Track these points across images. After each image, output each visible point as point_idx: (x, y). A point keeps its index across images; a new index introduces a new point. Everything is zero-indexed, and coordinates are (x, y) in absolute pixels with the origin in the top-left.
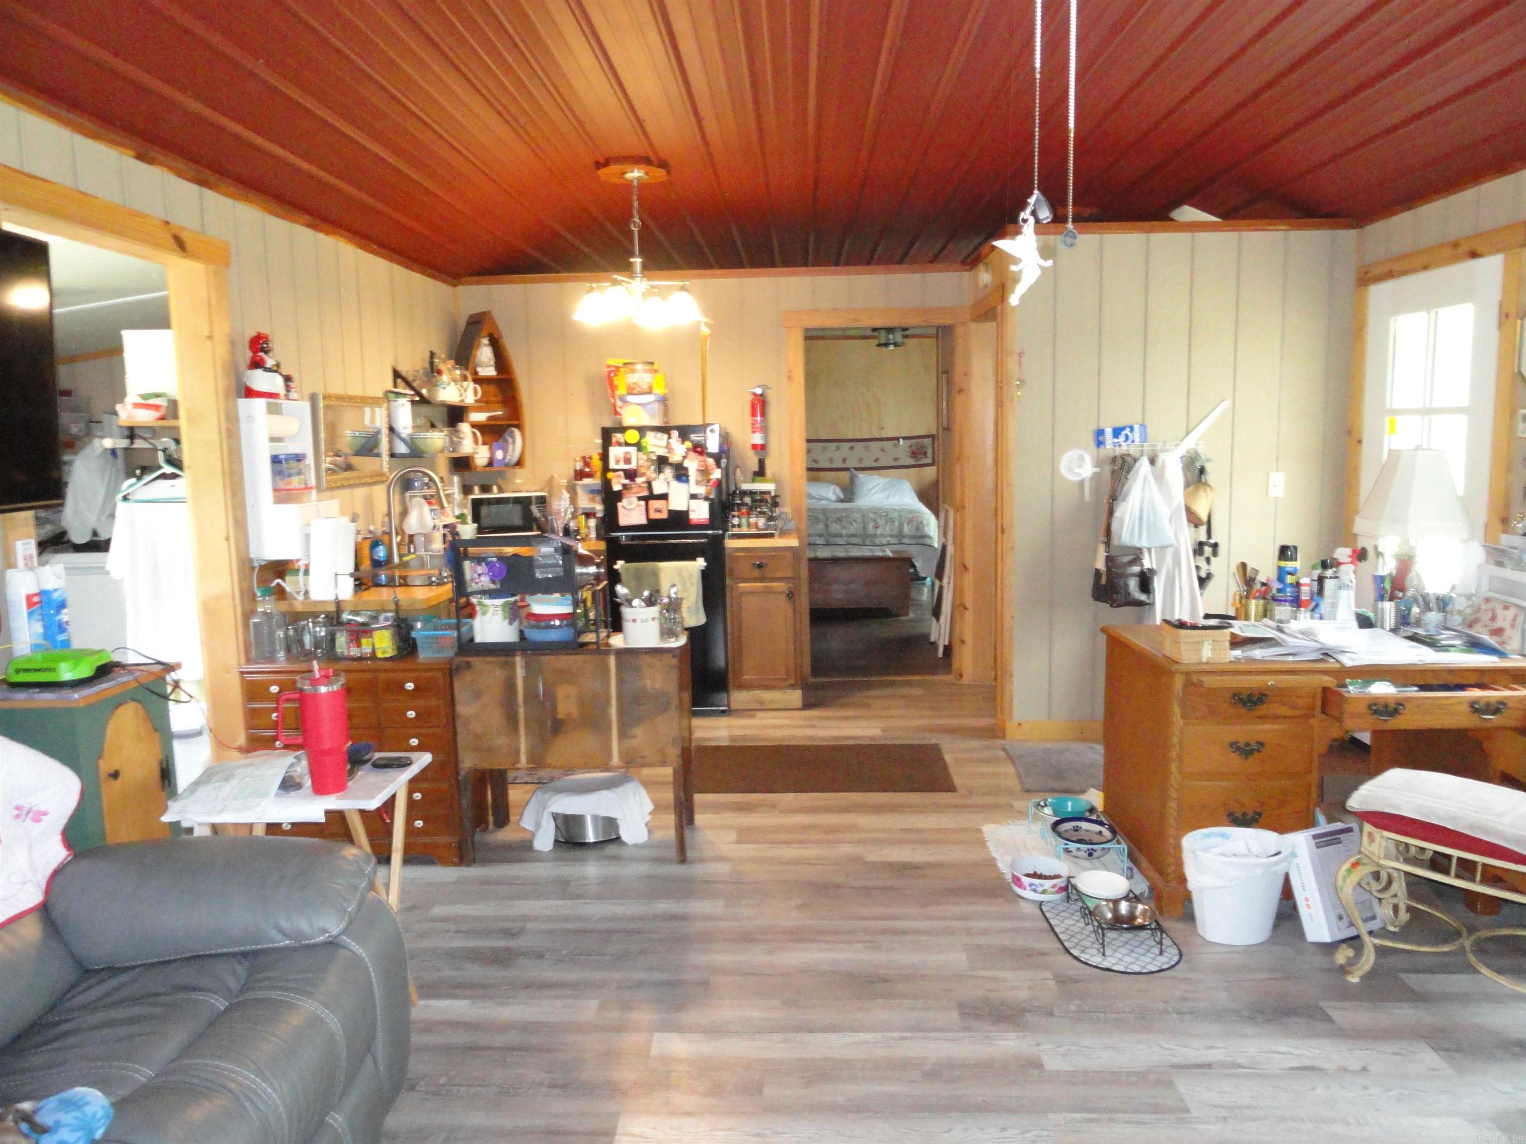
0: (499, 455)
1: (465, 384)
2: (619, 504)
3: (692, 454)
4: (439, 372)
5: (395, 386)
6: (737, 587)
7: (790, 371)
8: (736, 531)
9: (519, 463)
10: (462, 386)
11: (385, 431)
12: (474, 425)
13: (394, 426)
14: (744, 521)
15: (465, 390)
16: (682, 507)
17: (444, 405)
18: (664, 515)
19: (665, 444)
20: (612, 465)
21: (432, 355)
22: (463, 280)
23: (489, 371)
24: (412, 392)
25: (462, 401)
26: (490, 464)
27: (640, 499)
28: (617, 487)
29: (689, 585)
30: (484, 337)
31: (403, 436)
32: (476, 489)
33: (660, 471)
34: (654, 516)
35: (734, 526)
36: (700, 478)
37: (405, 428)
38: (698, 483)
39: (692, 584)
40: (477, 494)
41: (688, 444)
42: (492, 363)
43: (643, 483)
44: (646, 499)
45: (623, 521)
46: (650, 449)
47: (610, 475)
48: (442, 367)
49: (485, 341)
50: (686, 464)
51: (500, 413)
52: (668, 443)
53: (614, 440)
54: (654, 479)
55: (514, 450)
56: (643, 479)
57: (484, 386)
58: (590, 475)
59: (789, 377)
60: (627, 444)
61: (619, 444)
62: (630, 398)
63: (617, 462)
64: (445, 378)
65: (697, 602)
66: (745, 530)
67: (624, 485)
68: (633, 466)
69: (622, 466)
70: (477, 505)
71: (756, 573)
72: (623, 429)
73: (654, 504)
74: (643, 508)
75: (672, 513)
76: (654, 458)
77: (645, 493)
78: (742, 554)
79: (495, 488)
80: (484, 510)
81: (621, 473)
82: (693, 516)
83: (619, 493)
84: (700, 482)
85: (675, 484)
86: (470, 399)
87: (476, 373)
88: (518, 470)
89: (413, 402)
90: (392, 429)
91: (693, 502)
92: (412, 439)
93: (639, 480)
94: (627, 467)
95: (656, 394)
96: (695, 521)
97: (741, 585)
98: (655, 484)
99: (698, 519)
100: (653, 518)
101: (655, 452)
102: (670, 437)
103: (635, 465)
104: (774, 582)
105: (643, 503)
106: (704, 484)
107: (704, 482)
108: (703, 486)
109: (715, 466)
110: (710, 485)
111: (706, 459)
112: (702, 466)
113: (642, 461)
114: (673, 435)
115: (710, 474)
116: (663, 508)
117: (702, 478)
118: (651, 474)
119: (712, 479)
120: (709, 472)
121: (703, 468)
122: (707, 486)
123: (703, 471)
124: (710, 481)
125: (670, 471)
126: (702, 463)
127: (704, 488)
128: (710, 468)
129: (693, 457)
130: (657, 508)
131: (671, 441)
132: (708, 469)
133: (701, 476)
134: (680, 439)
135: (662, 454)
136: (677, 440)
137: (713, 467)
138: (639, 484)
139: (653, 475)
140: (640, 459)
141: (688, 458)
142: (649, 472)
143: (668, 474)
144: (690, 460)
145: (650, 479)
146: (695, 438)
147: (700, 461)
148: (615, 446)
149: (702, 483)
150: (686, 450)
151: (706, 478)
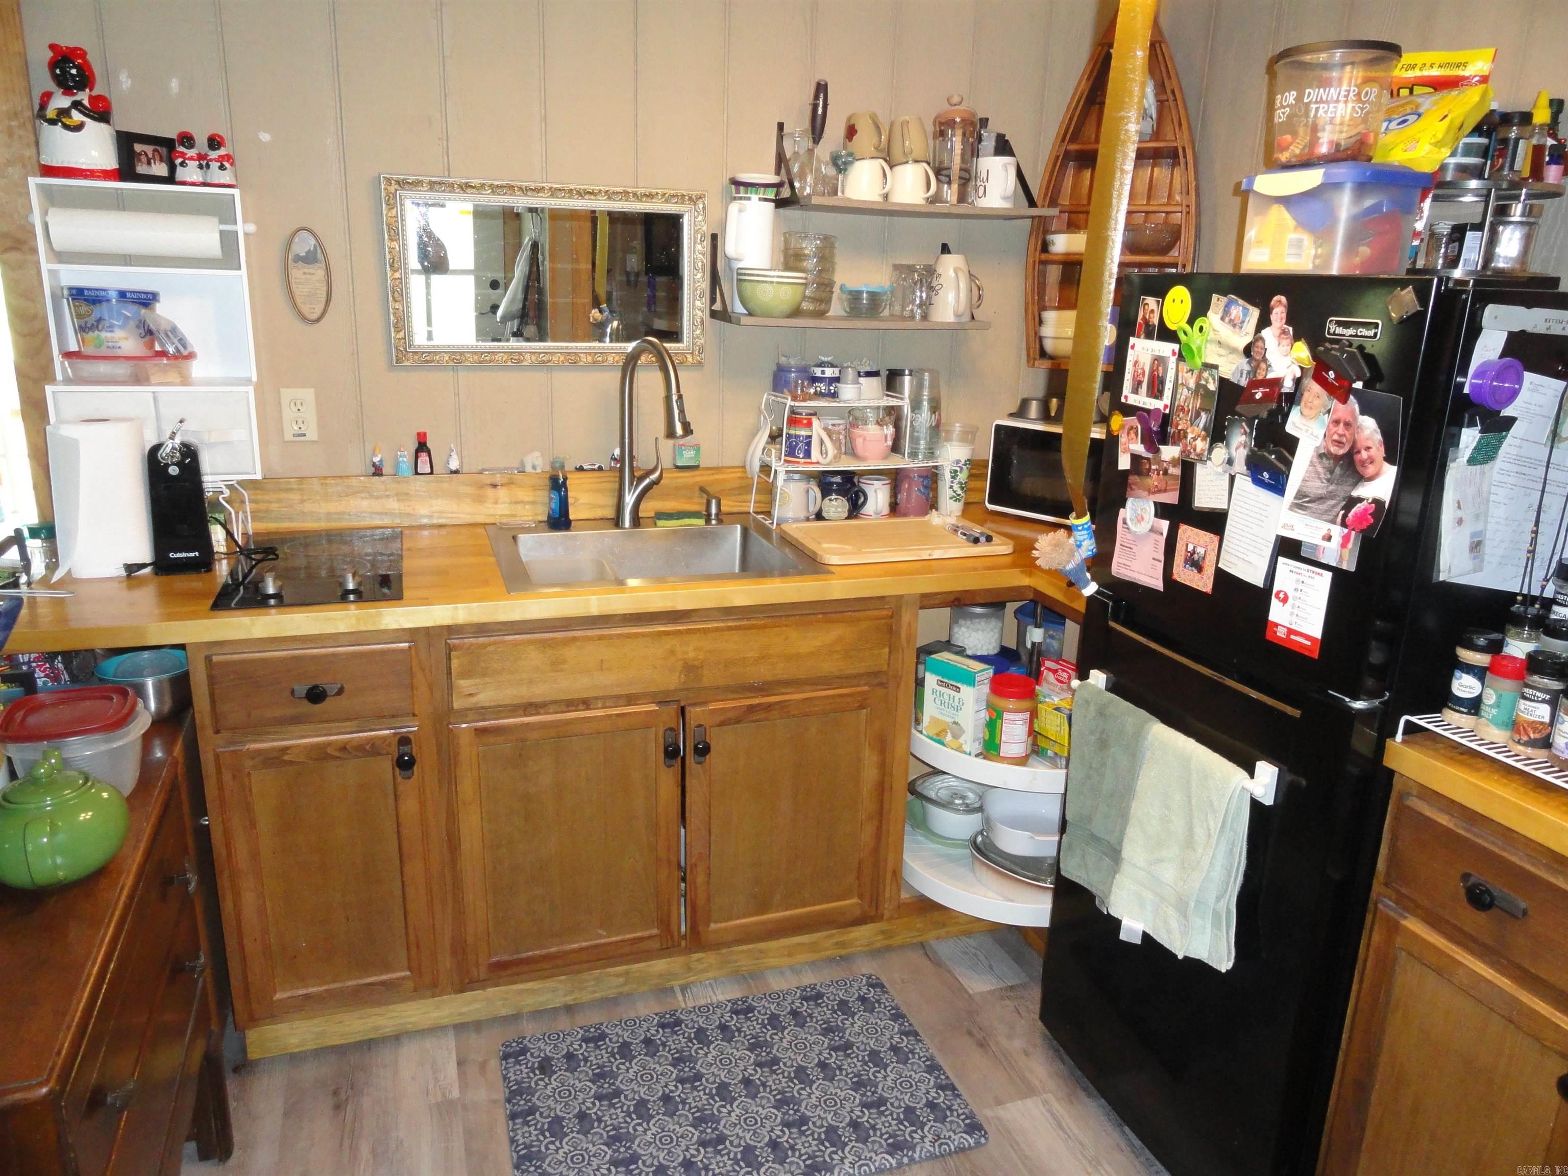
2: (1121, 512)
3: (1313, 390)
16: (1255, 574)
18: (1206, 582)
20: (1127, 390)
27: (1160, 510)
38: (1306, 502)
41: (1304, 350)
44: (1173, 516)
45: (1121, 564)
50: (1291, 423)
52: (1256, 338)
53: (1140, 316)
61: (1148, 330)
63: (1137, 386)
66: (1494, 736)
71: (1468, 912)
72: (1162, 285)
74: (1164, 542)
76: (1212, 386)
78: (1444, 820)
81: (1138, 421)
85: (1245, 486)
89: (777, 204)
91: (1283, 564)
96: (1281, 633)
97: (1413, 925)
98: (1201, 473)
99: (1291, 631)
100: (1179, 580)
101: (1216, 367)
102: (1264, 322)
103: (1168, 403)
104: (1544, 998)
105: (1165, 525)
106: (1326, 511)
107: (1333, 502)
108: (1319, 515)
109: (1382, 453)
110: (1345, 516)
111: (1355, 419)
112: (1339, 443)
113: (1185, 390)
114: (1275, 311)
115: (1360, 478)
116: (1208, 558)
117: (1332, 488)
118: (1195, 439)
119: (1360, 500)
120: (1360, 469)
121: (1341, 452)
122: (1333, 522)
123: (1337, 458)
124: (1352, 502)
125: (1243, 438)
126: (1341, 429)
127: (1324, 527)
128: (1364, 455)
129: (1316, 402)
130: (1194, 552)
131: (1266, 333)
132: (1357, 458)
133: (1328, 480)
134: (1291, 329)
135: (1233, 374)
136: (1284, 332)
137: (1373, 452)
138: (1165, 464)
139: (1201, 445)
140: (1182, 384)
141: (1303, 404)
142: (1193, 432)
143: (1237, 448)
144: (1306, 412)
145: (1192, 456)
146: (1340, 330)
147: (1337, 422)
148: (1139, 337)
149: (1324, 507)
150: (1298, 374)
151: (1342, 491)
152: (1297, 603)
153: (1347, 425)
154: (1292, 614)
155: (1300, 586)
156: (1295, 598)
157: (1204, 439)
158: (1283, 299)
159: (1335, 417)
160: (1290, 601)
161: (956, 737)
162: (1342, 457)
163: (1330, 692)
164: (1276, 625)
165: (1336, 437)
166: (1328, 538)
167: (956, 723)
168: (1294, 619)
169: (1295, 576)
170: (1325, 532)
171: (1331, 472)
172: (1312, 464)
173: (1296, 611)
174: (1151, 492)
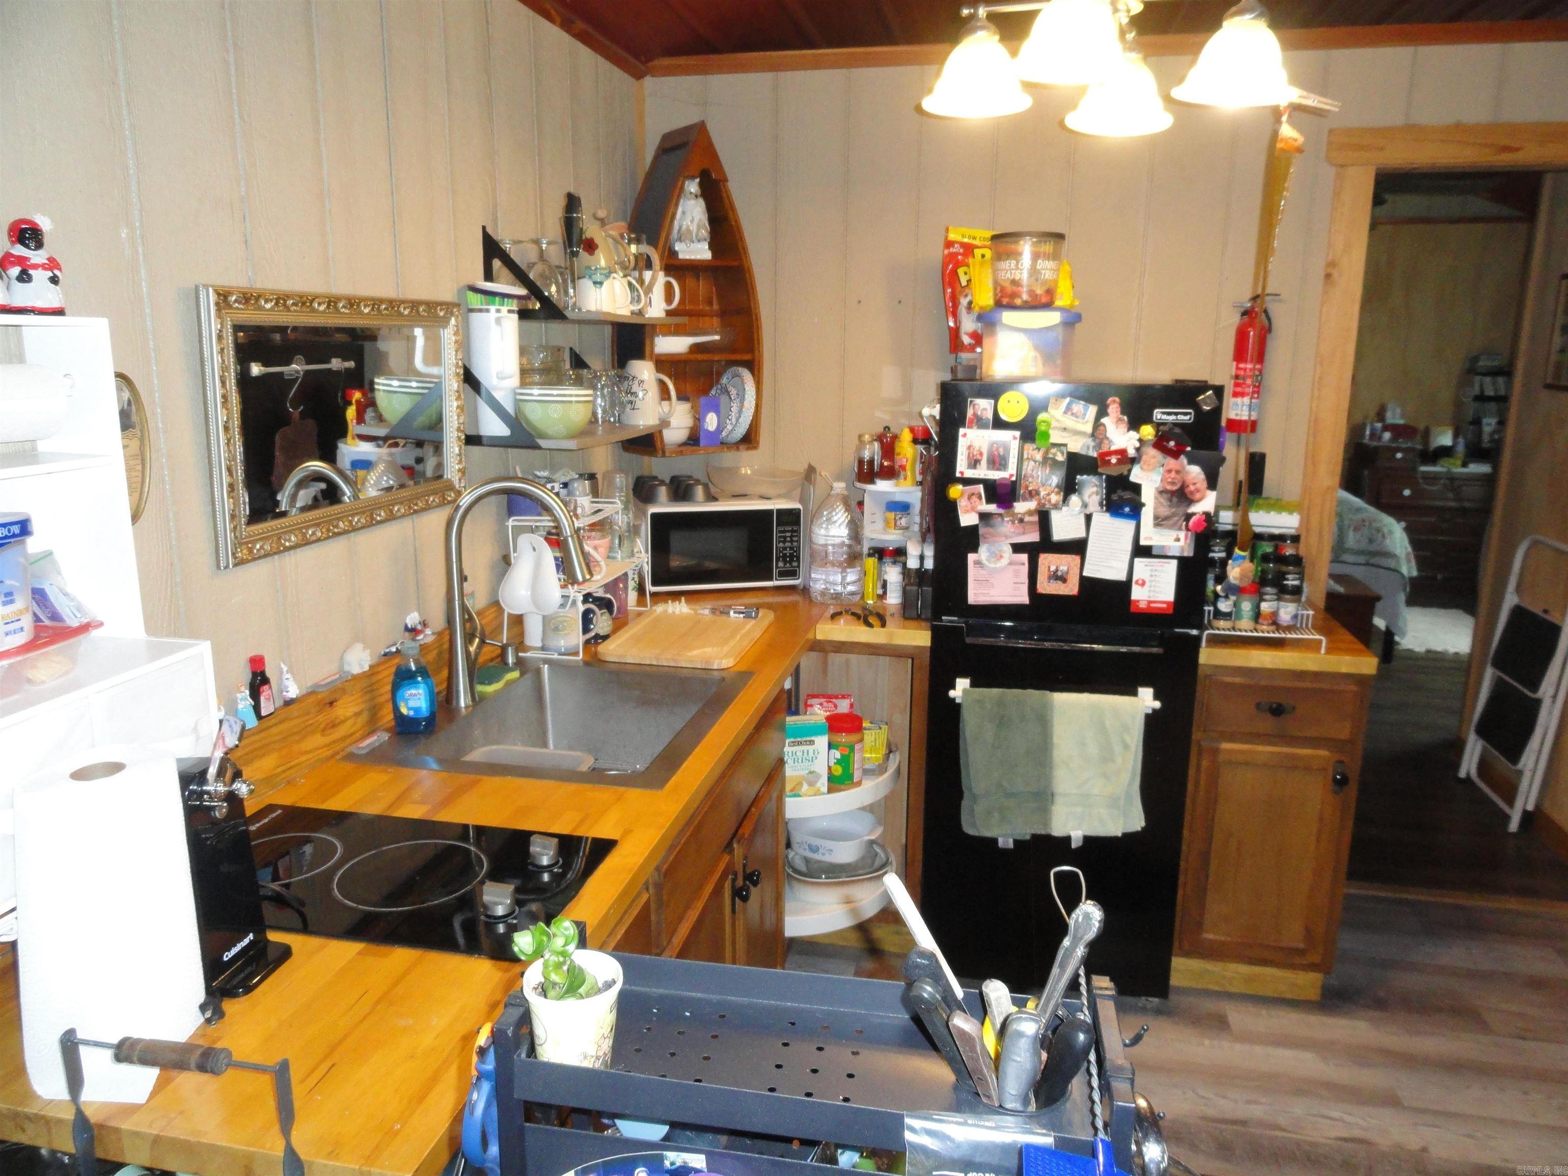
0: (711, 421)
1: (648, 275)
2: (971, 557)
3: (1152, 454)
4: (590, 246)
5: (489, 275)
6: (1216, 751)
7: (1332, 264)
8: (1222, 627)
9: (749, 440)
10: (641, 281)
11: (452, 384)
12: (664, 364)
13: (477, 373)
14: (1247, 606)
15: (649, 290)
16: (1117, 573)
17: (596, 321)
18: (1071, 588)
19: (1089, 428)
20: (962, 468)
21: (572, 203)
22: (657, 62)
23: (700, 251)
24: (522, 291)
25: (640, 313)
26: (694, 439)
27: (1017, 548)
28: (967, 519)
29: (1117, 748)
30: (693, 178)
31: (498, 395)
32: (663, 492)
33: (1069, 488)
34: (1046, 587)
35: (1218, 614)
36: (1165, 511)
37: (501, 378)
38: (1159, 521)
39: (1126, 746)
40: (664, 506)
41: (1148, 431)
42: (705, 233)
43: (1030, 513)
44: (1033, 551)
45: (977, 594)
46: (1056, 437)
47: (955, 491)
48: (591, 230)
49: (693, 187)
50: (1137, 475)
51: (717, 338)
52: (1097, 424)
53: (970, 413)
54: (1056, 507)
55: (740, 411)
56: (1032, 505)
57: (690, 282)
58: (890, 473)
59: (1328, 276)
60: (999, 423)
61: (980, 423)
62: (1008, 317)
63: (974, 463)
64: (601, 260)
65: (1130, 784)
66: (1245, 626)
67: (984, 516)
68: (1008, 473)
69: (983, 472)
70: (661, 524)
71: (1268, 724)
72: (993, 391)
73: (1048, 562)
74: (1025, 569)
75: (1087, 583)
76: (1060, 458)
77: (1033, 537)
78: (1238, 680)
79: (699, 491)
80: (677, 539)
81: (981, 488)
82: (1138, 594)
83: (974, 529)
84: (1166, 518)
85: (1102, 519)
86: (656, 309)
87: (673, 254)
88: (745, 455)
89: (524, 314)
90: (470, 380)
91: (1139, 562)
92: (517, 402)
93: (1021, 507)
94: (995, 475)
95: (1060, 309)
96: (1143, 605)
97: (1226, 746)
98: (1056, 518)
99: (1150, 602)
100: (1044, 592)
101: (1065, 445)
102: (1102, 412)
103: (1014, 472)
104: (1304, 747)
105: (1024, 557)
106: (1175, 524)
107: (1176, 518)
108: (1171, 527)
109: (1205, 484)
110: (1187, 526)
111: (1184, 468)
112: (1173, 483)
113: (1032, 463)
114: (1111, 407)
115: (1191, 502)
116: (1071, 572)
117: (1173, 510)
118: (1048, 495)
119: (1193, 514)
120: (1189, 496)
121: (1175, 488)
122: (1180, 529)
123: (1173, 493)
124: (1188, 517)
125: (1095, 489)
126: (1173, 475)
127: (1173, 534)
128: (1192, 488)
129: (1153, 461)
130: (1057, 570)
131: (1104, 420)
132: (1187, 490)
133: (1170, 506)
134: (1125, 418)
135: (1081, 448)
136: (1120, 420)
137: (1198, 485)
138: (1019, 516)
139: (1055, 498)
140: (1028, 459)
141: (1142, 462)
142: (1045, 490)
143: (1090, 496)
144: (1145, 467)
145: (1047, 506)
146: (1165, 417)
147: (1170, 471)
148: (970, 427)
149: (1171, 522)
150: (1138, 445)
151: (1181, 510)
152: (1153, 584)
153: (1178, 472)
154: (1150, 591)
155: (1154, 573)
156: (1151, 581)
157: (1058, 493)
158: (1117, 399)
159: (1168, 468)
160: (1147, 584)
161: (811, 784)
162: (1176, 491)
163: (1177, 630)
164: (1138, 601)
165: (1169, 480)
166: (1178, 540)
167: (811, 773)
168: (1152, 594)
169: (1149, 568)
170: (1175, 536)
171: (1171, 501)
172: (1156, 498)
173: (1152, 589)
174: (1007, 537)
